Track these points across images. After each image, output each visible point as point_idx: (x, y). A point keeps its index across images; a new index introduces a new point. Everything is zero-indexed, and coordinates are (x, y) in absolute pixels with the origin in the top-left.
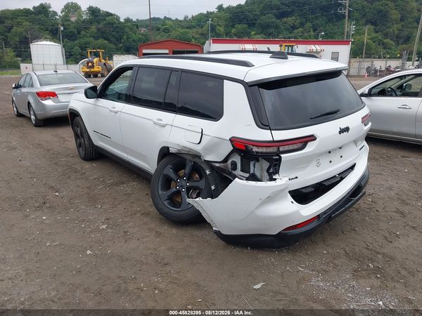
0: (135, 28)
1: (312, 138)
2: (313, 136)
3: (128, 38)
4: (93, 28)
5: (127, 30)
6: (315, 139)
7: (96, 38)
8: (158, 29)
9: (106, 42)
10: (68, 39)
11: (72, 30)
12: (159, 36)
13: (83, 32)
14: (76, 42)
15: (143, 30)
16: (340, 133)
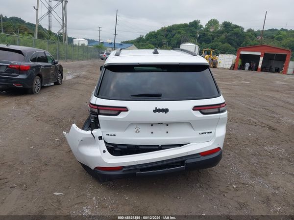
0: (254, 36)
1: (125, 109)
2: (126, 108)
3: (246, 43)
4: (223, 36)
5: (247, 37)
6: (128, 111)
7: (223, 43)
8: (273, 38)
9: (229, 45)
10: (206, 43)
11: (209, 37)
12: (272, 43)
13: (215, 39)
14: (210, 45)
15: (260, 38)
16: (154, 111)
